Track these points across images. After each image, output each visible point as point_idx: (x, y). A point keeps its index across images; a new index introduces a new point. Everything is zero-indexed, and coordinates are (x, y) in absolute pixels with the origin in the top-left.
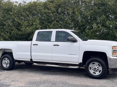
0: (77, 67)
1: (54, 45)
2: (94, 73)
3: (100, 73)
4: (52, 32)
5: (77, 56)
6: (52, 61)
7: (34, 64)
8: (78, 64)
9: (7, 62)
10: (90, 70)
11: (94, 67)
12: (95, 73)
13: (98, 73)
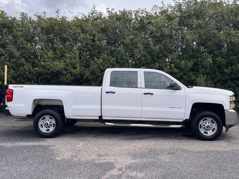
0: (180, 126)
1: (145, 94)
2: (205, 132)
3: (213, 133)
4: (136, 72)
5: (182, 110)
6: (141, 118)
7: (107, 123)
8: (181, 121)
9: (49, 124)
10: (200, 129)
11: (206, 125)
12: (207, 133)
13: (210, 133)
